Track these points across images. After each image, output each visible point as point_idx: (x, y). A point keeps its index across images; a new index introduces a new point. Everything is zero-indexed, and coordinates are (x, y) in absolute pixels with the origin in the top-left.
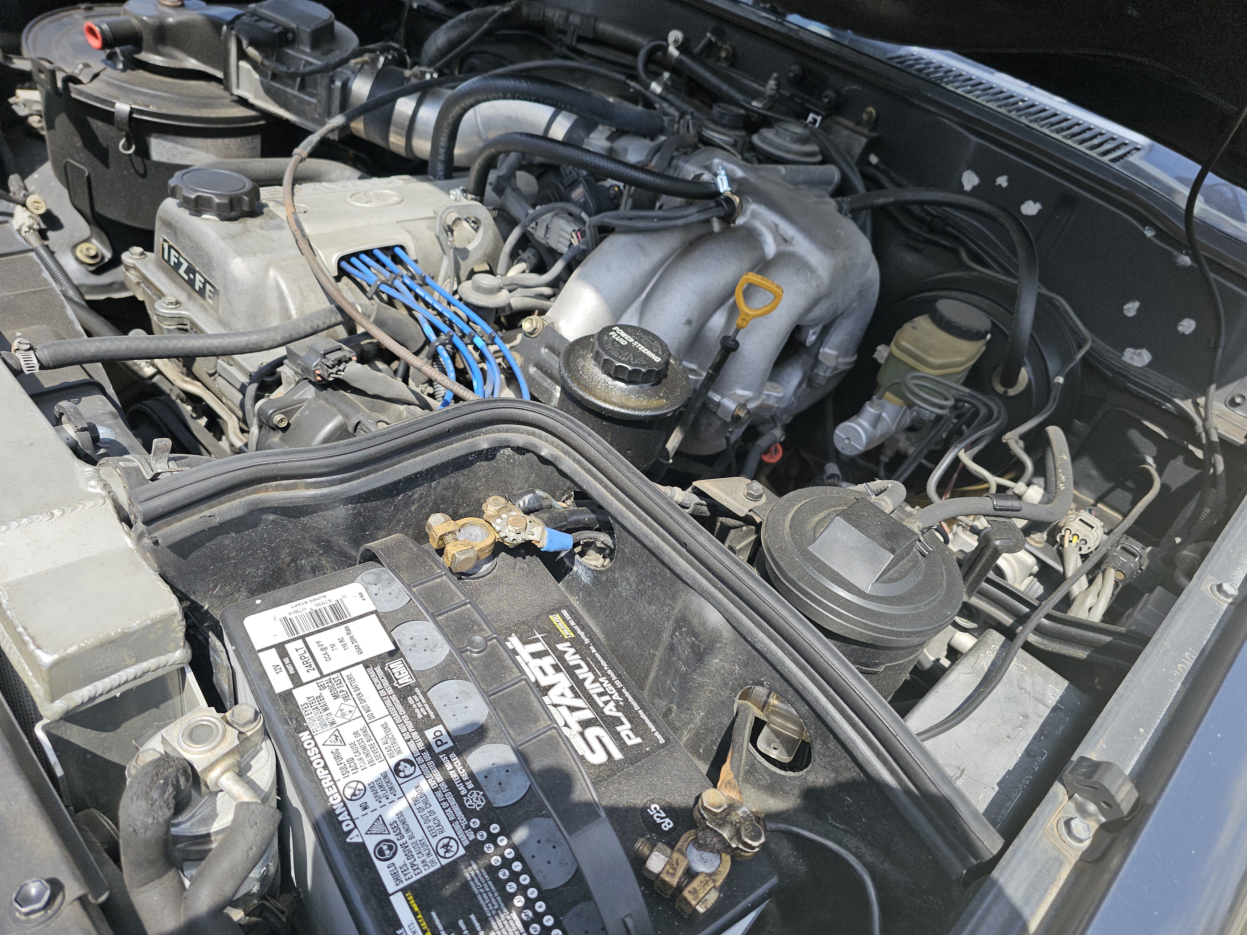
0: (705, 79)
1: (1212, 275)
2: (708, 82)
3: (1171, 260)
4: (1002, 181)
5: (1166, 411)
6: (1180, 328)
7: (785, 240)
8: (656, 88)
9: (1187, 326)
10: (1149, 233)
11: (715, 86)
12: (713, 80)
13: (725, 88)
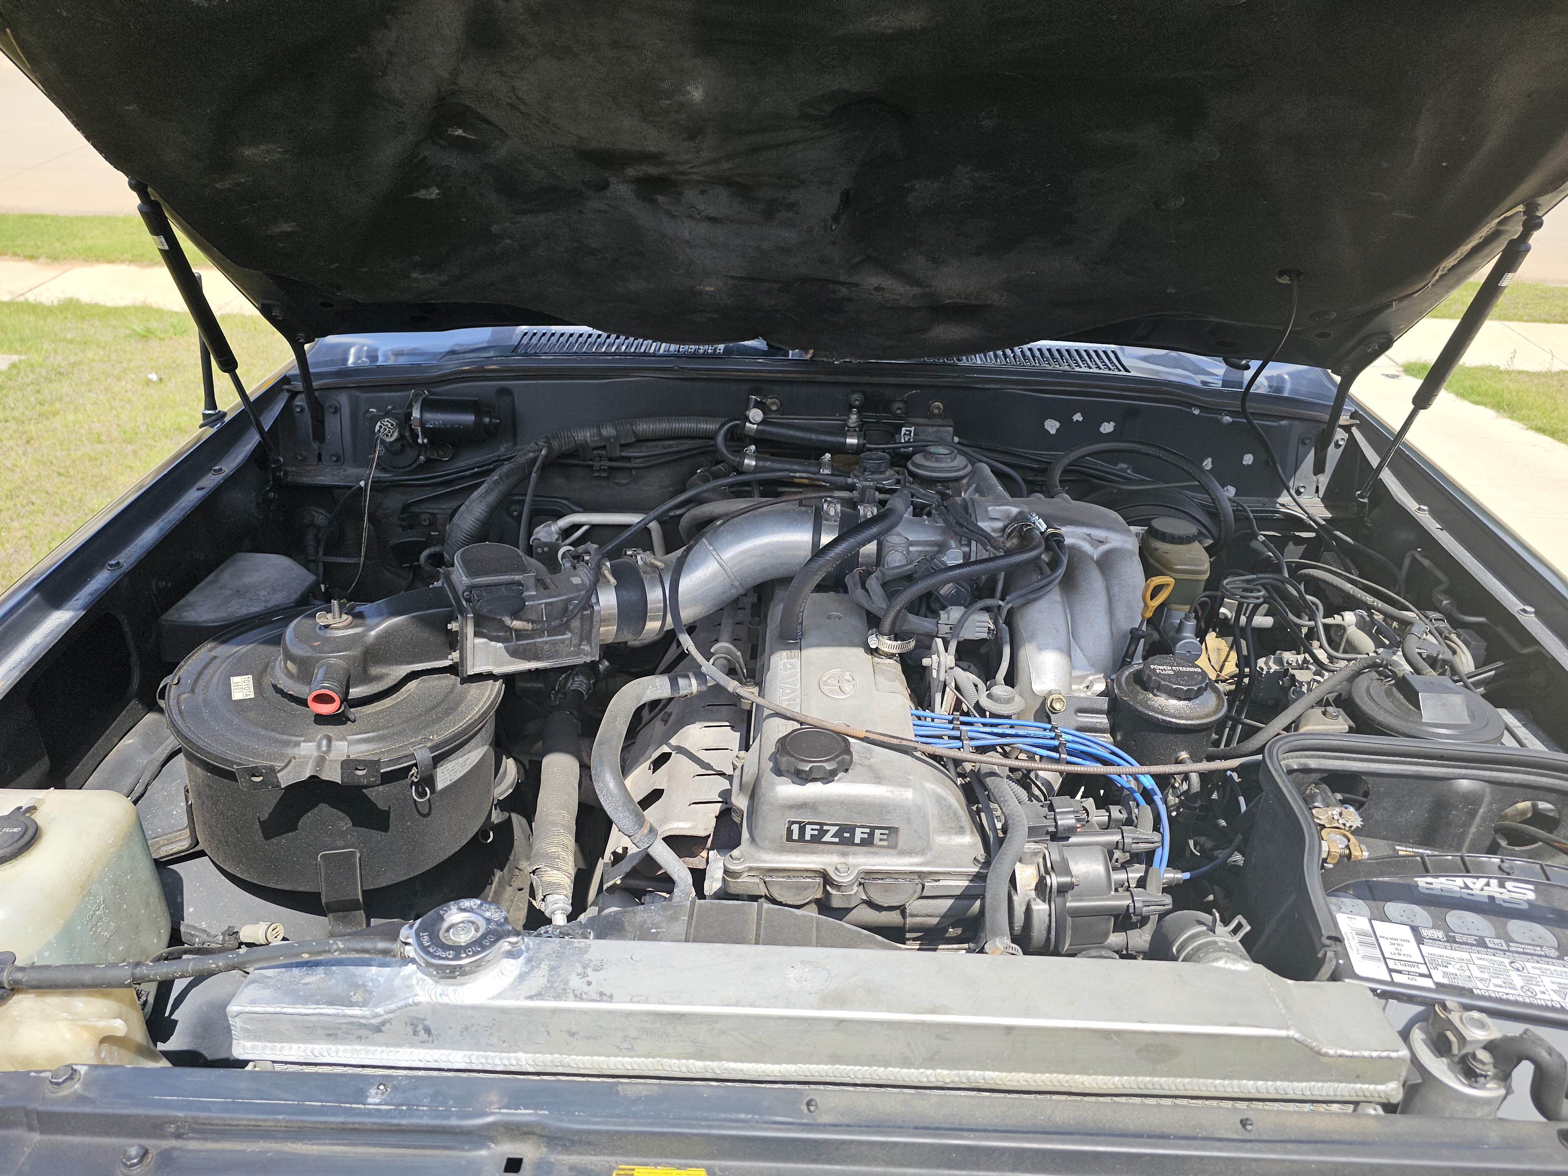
0: (791, 437)
1: (1255, 422)
2: (797, 438)
3: (1219, 422)
4: (1078, 417)
5: (1278, 519)
6: (1244, 463)
7: (1101, 542)
8: (750, 462)
9: (1248, 459)
10: (1196, 412)
11: (802, 439)
12: (800, 434)
13: (814, 436)
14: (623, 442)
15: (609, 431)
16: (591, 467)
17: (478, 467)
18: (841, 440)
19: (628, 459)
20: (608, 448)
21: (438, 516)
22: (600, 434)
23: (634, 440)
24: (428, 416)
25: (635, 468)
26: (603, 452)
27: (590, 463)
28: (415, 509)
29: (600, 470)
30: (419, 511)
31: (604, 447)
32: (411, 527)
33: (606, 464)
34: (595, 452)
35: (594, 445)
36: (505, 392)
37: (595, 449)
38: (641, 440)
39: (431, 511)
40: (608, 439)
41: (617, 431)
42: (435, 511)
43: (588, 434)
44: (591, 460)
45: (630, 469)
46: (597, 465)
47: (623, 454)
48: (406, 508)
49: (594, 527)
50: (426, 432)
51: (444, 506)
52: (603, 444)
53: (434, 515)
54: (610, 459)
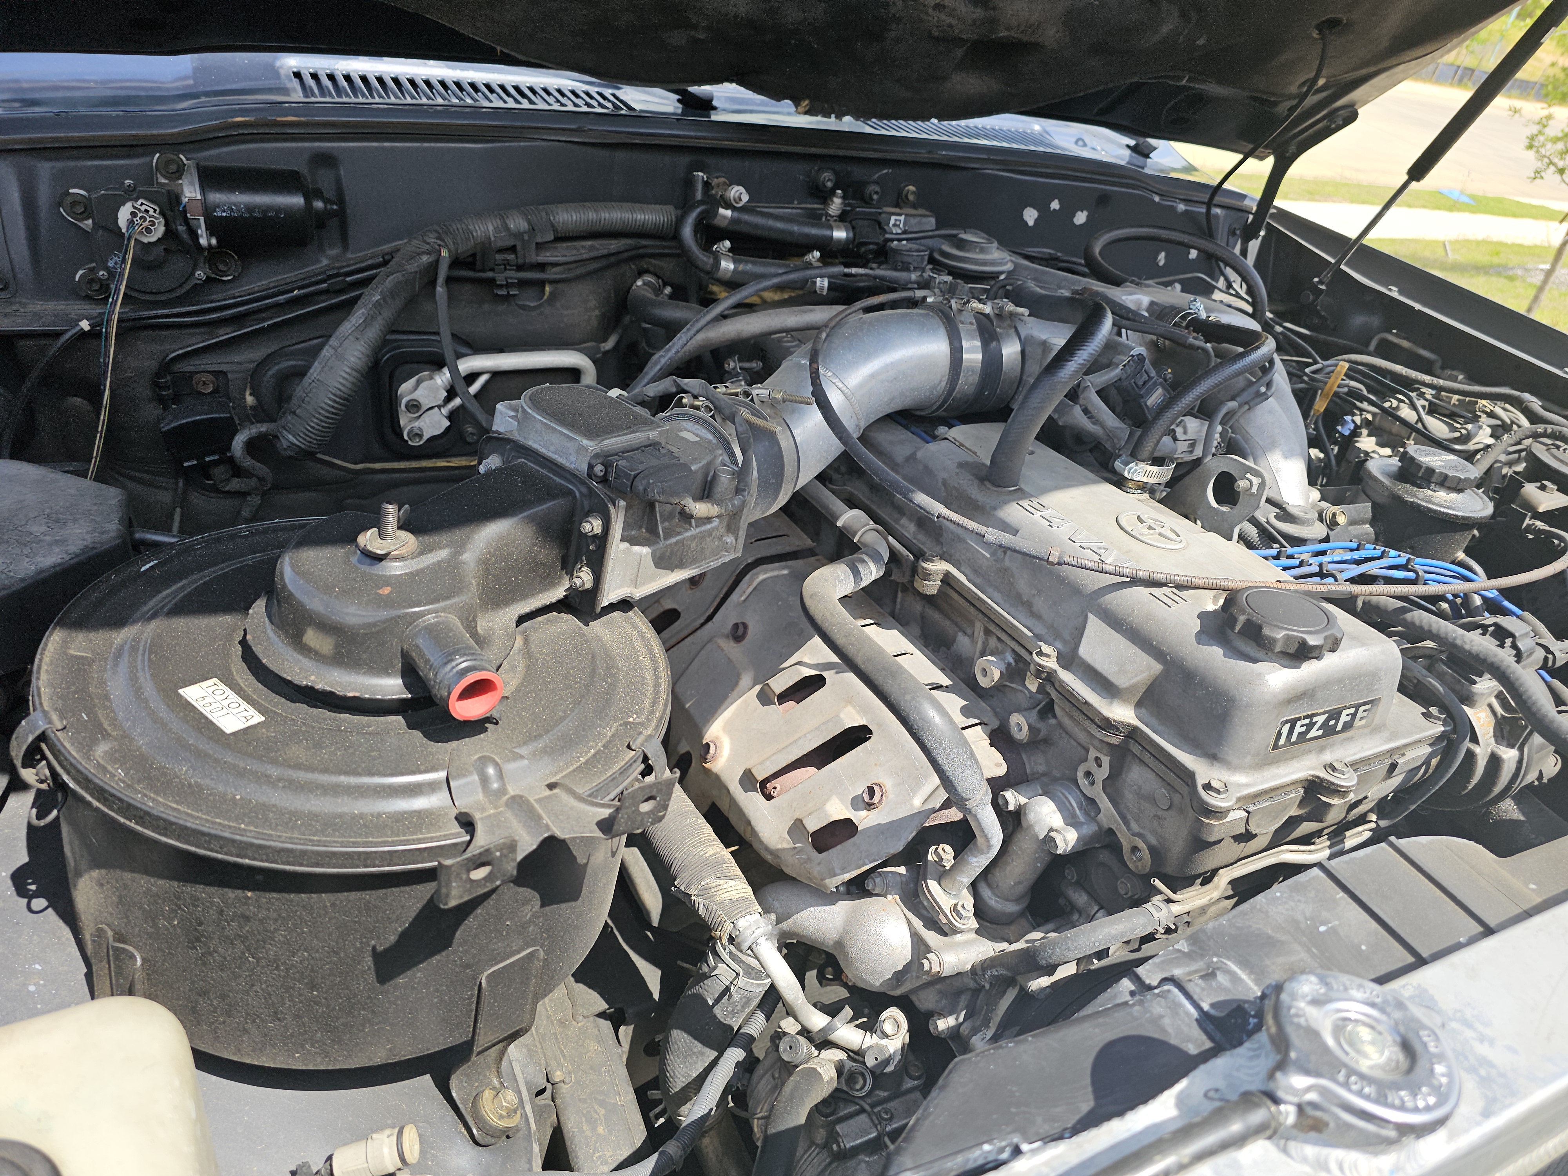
0: (770, 229)
2: (777, 230)
4: (1055, 205)
8: (727, 265)
10: (1157, 199)
11: (782, 231)
12: (780, 225)
13: (796, 228)
14: (539, 240)
15: (518, 223)
16: (492, 281)
17: (299, 288)
18: (827, 233)
19: (542, 267)
20: (519, 248)
21: (230, 376)
22: (506, 228)
23: (552, 238)
24: (216, 197)
25: (552, 282)
26: (511, 257)
27: (490, 274)
28: (185, 367)
29: (508, 286)
30: (192, 369)
31: (513, 249)
32: (177, 399)
33: (514, 275)
34: (499, 257)
35: (500, 244)
36: (325, 160)
37: (501, 251)
38: (563, 238)
39: (216, 368)
40: (518, 235)
41: (529, 223)
42: (223, 368)
43: (491, 228)
44: (492, 270)
45: (542, 284)
46: (500, 278)
47: (541, 259)
48: (166, 367)
49: (497, 375)
50: (213, 226)
51: (237, 358)
52: (511, 243)
53: (220, 374)
54: (520, 268)
